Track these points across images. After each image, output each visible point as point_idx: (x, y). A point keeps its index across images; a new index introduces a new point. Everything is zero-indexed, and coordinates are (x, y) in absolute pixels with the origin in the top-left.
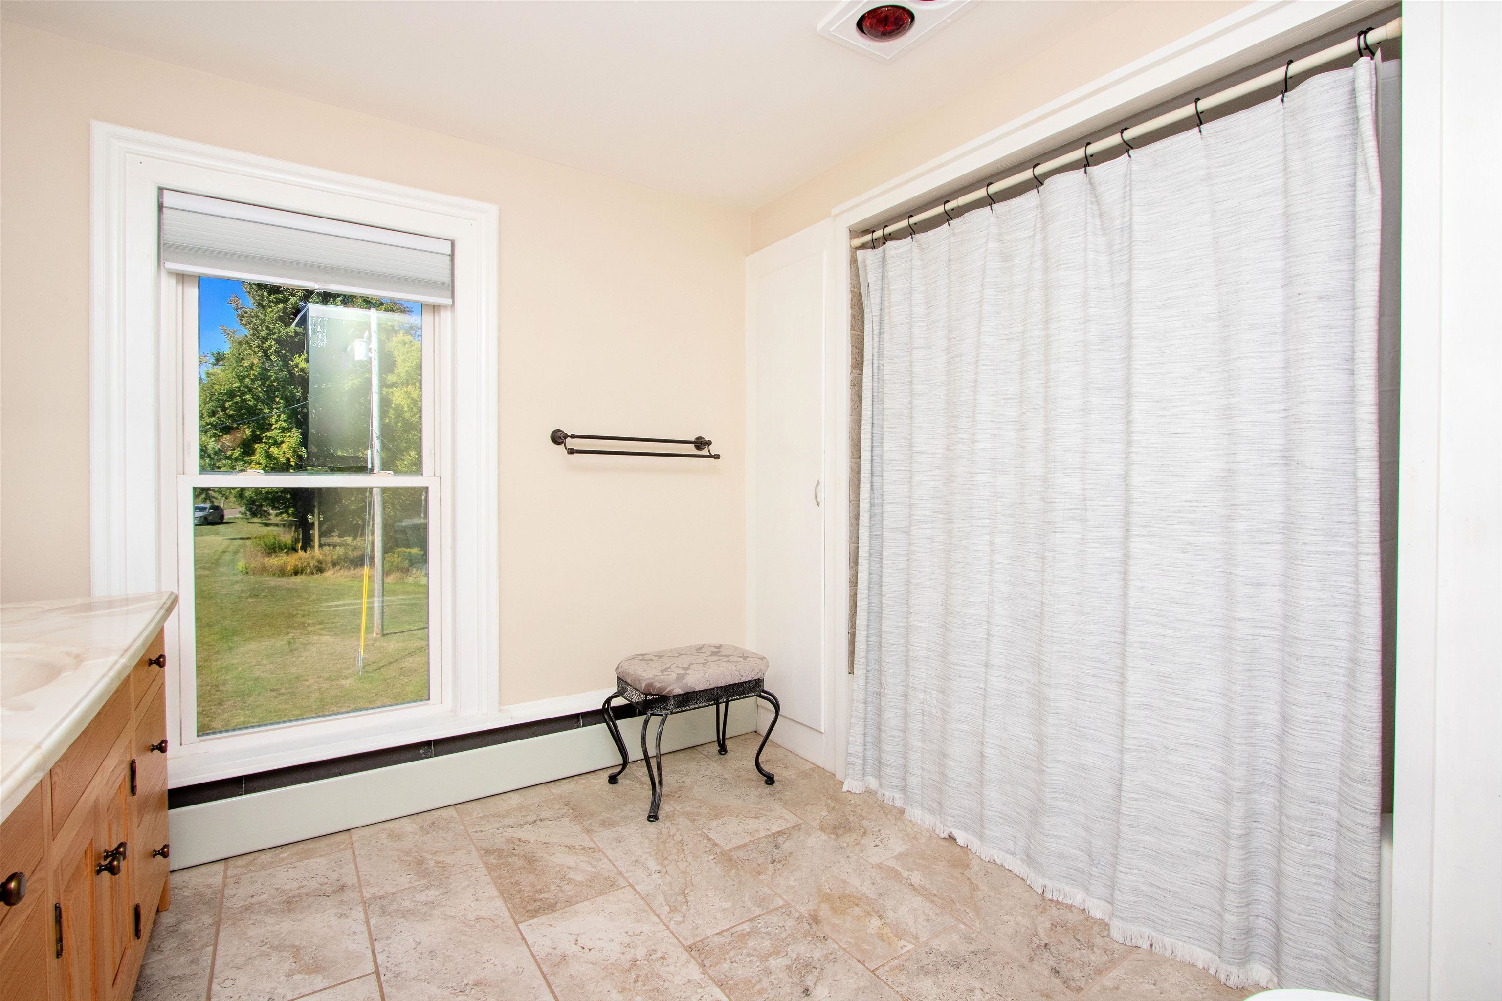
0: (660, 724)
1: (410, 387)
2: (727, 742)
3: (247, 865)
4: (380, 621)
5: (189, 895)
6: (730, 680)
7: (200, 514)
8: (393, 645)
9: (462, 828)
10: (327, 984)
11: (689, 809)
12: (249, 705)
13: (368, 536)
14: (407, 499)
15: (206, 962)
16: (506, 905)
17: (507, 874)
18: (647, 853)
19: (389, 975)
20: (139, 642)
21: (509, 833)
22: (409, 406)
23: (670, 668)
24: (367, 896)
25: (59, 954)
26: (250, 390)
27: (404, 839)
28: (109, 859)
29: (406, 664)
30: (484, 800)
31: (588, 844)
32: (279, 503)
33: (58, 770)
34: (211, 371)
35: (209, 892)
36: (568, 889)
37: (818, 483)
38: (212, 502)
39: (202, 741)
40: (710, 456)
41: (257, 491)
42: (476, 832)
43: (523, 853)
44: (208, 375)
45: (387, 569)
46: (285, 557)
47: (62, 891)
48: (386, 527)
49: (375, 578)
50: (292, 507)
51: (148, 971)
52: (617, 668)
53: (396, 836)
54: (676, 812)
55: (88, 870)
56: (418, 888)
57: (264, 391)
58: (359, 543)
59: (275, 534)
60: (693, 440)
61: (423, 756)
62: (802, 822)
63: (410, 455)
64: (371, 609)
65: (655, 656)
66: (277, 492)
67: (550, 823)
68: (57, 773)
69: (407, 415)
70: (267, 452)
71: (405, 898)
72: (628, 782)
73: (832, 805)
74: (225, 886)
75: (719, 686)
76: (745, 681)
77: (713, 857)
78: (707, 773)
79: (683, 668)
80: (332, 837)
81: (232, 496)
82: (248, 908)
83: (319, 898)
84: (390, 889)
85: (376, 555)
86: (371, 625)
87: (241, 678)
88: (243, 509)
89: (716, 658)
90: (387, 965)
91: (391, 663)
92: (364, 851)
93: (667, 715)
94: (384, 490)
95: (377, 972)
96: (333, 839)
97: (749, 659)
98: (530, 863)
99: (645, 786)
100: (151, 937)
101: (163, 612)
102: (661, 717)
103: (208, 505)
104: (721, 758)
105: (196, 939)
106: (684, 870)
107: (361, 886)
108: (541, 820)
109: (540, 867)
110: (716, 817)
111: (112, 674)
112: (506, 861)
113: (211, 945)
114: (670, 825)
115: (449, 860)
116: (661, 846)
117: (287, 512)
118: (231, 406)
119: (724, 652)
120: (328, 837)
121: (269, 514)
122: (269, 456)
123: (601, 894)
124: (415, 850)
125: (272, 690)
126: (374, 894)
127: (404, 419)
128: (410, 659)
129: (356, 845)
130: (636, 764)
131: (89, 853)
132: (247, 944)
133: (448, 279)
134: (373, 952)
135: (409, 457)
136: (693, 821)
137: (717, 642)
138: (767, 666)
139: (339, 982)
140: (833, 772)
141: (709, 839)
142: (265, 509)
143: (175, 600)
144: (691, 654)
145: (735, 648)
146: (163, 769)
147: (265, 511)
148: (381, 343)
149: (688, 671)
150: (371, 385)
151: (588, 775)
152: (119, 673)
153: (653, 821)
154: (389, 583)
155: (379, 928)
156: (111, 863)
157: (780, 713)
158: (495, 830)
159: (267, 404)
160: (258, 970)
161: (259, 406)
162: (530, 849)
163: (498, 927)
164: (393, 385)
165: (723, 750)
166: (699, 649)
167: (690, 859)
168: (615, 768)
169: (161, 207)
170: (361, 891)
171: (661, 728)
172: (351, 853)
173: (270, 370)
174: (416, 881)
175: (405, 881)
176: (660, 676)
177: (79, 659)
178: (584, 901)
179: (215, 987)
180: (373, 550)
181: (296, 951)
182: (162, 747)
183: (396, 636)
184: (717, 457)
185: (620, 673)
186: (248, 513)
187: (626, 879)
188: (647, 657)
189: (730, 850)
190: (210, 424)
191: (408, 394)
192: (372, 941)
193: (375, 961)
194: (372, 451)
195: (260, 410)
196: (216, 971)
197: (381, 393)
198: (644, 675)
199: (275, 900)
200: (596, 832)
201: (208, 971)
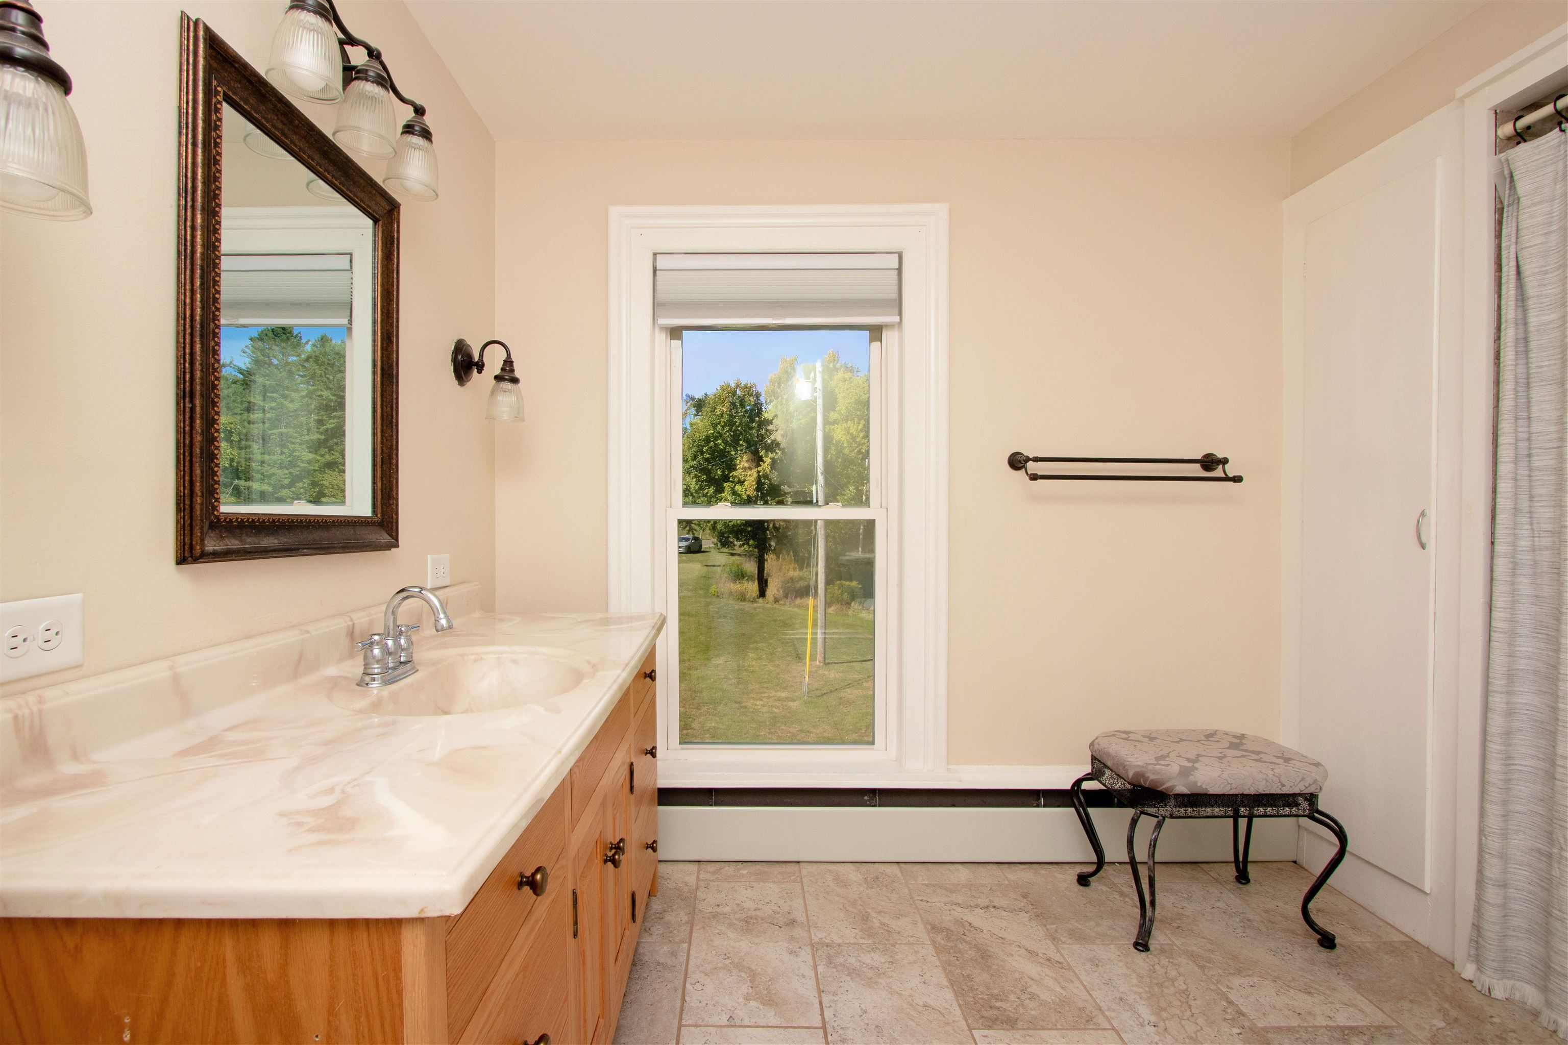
0: (1155, 828)
1: (849, 422)
2: (1250, 868)
3: (714, 873)
4: (822, 649)
5: (671, 887)
6: (1262, 788)
7: (684, 544)
8: (833, 674)
9: (907, 891)
10: (779, 1023)
11: (1195, 948)
12: (719, 712)
13: (813, 567)
14: (846, 533)
15: (682, 957)
16: (957, 1001)
17: (957, 963)
18: (1136, 993)
19: (836, 1037)
20: (636, 658)
21: (958, 912)
22: (848, 442)
23: (1168, 756)
24: (816, 939)
25: (575, 935)
26: (721, 435)
27: (849, 887)
28: (613, 851)
29: (845, 694)
30: (929, 865)
31: (1052, 953)
32: (741, 534)
33: (576, 770)
34: (693, 421)
35: (686, 889)
36: (1031, 1006)
37: (1423, 514)
38: (694, 534)
39: (683, 749)
40: (1227, 479)
41: (726, 523)
42: (922, 900)
43: (974, 942)
44: (691, 424)
45: (828, 601)
46: (746, 584)
47: (578, 878)
48: (828, 559)
49: (819, 609)
50: (751, 539)
51: (641, 950)
52: (1092, 745)
53: (842, 882)
54: (1175, 948)
55: (598, 861)
56: (864, 946)
57: (731, 436)
58: (805, 574)
59: (738, 563)
60: (1199, 457)
61: (868, 803)
62: (1394, 1024)
63: (849, 490)
64: (814, 640)
65: (1144, 737)
66: (740, 526)
67: (1005, 914)
68: (575, 773)
69: (846, 451)
70: (733, 489)
71: (850, 954)
72: (1105, 888)
73: (1453, 1013)
74: (697, 888)
75: (1245, 793)
76: (1288, 792)
77: (1238, 1031)
78: (1219, 904)
79: (1189, 760)
80: (784, 865)
81: (708, 529)
82: (715, 916)
83: (772, 926)
84: (838, 940)
85: (819, 587)
86: (815, 653)
87: (713, 688)
88: (715, 540)
89: (1239, 753)
90: (833, 1024)
91: (831, 692)
92: (812, 889)
93: (1164, 818)
94: (828, 523)
95: (824, 1028)
96: (785, 868)
97: (1293, 762)
98: (983, 958)
99: (1127, 899)
100: (645, 918)
101: (654, 631)
102: (1156, 820)
103: (691, 536)
104: (1240, 888)
105: (675, 932)
106: (1194, 1035)
107: (809, 927)
108: (994, 907)
109: (995, 967)
110: (1239, 972)
111: (615, 687)
112: (956, 946)
113: (686, 942)
114: (1167, 964)
115: (894, 924)
116: (1156, 989)
117: (748, 543)
118: (707, 450)
119: (1249, 746)
120: (780, 864)
121: (735, 545)
122: (734, 493)
123: (1074, 1028)
124: (859, 902)
125: (736, 702)
126: (822, 939)
127: (843, 454)
128: (849, 691)
129: (805, 880)
130: (1113, 866)
131: (599, 843)
132: (714, 952)
133: (895, 295)
134: (821, 1004)
135: (848, 492)
136: (1202, 968)
137: (1239, 731)
138: (1326, 776)
139: (790, 1025)
140: (1450, 958)
141: (1230, 1003)
142: (732, 540)
143: (663, 621)
144: (1198, 741)
145: (1269, 744)
146: (653, 770)
147: (732, 543)
148: (825, 383)
149: (1196, 765)
150: (816, 423)
151: (1050, 867)
152: (621, 687)
153: (1142, 951)
154: (830, 614)
155: (826, 979)
156: (614, 855)
157: (1348, 849)
158: (943, 905)
159: (733, 447)
160: (721, 982)
161: (728, 449)
162: (983, 940)
163: (948, 1024)
164: (835, 422)
165: (1242, 877)
166: (1210, 736)
167: (1201, 1021)
168: (1083, 865)
169: (655, 270)
170: (809, 931)
171: (1155, 834)
172: (800, 888)
173: (735, 417)
174: (861, 938)
175: (851, 934)
176: (1155, 765)
177: (595, 668)
178: (1051, 1029)
179: (688, 986)
180: (817, 581)
181: (753, 976)
182: (652, 753)
183: (836, 666)
184: (1238, 479)
185: (1096, 751)
186: (719, 544)
187: (1108, 1019)
188: (1132, 736)
189: (1265, 1029)
190: (693, 466)
191: (848, 429)
192: (820, 992)
193: (822, 1014)
194: (817, 486)
195: (729, 452)
196: (690, 971)
197: (824, 431)
198: (1131, 760)
199: (736, 916)
200: (1063, 943)
201: (684, 967)
